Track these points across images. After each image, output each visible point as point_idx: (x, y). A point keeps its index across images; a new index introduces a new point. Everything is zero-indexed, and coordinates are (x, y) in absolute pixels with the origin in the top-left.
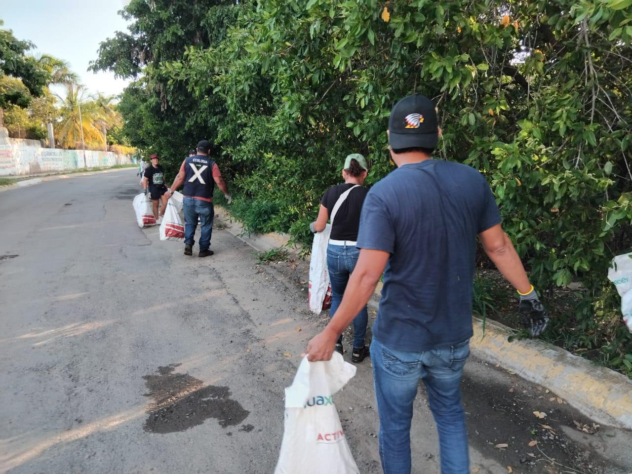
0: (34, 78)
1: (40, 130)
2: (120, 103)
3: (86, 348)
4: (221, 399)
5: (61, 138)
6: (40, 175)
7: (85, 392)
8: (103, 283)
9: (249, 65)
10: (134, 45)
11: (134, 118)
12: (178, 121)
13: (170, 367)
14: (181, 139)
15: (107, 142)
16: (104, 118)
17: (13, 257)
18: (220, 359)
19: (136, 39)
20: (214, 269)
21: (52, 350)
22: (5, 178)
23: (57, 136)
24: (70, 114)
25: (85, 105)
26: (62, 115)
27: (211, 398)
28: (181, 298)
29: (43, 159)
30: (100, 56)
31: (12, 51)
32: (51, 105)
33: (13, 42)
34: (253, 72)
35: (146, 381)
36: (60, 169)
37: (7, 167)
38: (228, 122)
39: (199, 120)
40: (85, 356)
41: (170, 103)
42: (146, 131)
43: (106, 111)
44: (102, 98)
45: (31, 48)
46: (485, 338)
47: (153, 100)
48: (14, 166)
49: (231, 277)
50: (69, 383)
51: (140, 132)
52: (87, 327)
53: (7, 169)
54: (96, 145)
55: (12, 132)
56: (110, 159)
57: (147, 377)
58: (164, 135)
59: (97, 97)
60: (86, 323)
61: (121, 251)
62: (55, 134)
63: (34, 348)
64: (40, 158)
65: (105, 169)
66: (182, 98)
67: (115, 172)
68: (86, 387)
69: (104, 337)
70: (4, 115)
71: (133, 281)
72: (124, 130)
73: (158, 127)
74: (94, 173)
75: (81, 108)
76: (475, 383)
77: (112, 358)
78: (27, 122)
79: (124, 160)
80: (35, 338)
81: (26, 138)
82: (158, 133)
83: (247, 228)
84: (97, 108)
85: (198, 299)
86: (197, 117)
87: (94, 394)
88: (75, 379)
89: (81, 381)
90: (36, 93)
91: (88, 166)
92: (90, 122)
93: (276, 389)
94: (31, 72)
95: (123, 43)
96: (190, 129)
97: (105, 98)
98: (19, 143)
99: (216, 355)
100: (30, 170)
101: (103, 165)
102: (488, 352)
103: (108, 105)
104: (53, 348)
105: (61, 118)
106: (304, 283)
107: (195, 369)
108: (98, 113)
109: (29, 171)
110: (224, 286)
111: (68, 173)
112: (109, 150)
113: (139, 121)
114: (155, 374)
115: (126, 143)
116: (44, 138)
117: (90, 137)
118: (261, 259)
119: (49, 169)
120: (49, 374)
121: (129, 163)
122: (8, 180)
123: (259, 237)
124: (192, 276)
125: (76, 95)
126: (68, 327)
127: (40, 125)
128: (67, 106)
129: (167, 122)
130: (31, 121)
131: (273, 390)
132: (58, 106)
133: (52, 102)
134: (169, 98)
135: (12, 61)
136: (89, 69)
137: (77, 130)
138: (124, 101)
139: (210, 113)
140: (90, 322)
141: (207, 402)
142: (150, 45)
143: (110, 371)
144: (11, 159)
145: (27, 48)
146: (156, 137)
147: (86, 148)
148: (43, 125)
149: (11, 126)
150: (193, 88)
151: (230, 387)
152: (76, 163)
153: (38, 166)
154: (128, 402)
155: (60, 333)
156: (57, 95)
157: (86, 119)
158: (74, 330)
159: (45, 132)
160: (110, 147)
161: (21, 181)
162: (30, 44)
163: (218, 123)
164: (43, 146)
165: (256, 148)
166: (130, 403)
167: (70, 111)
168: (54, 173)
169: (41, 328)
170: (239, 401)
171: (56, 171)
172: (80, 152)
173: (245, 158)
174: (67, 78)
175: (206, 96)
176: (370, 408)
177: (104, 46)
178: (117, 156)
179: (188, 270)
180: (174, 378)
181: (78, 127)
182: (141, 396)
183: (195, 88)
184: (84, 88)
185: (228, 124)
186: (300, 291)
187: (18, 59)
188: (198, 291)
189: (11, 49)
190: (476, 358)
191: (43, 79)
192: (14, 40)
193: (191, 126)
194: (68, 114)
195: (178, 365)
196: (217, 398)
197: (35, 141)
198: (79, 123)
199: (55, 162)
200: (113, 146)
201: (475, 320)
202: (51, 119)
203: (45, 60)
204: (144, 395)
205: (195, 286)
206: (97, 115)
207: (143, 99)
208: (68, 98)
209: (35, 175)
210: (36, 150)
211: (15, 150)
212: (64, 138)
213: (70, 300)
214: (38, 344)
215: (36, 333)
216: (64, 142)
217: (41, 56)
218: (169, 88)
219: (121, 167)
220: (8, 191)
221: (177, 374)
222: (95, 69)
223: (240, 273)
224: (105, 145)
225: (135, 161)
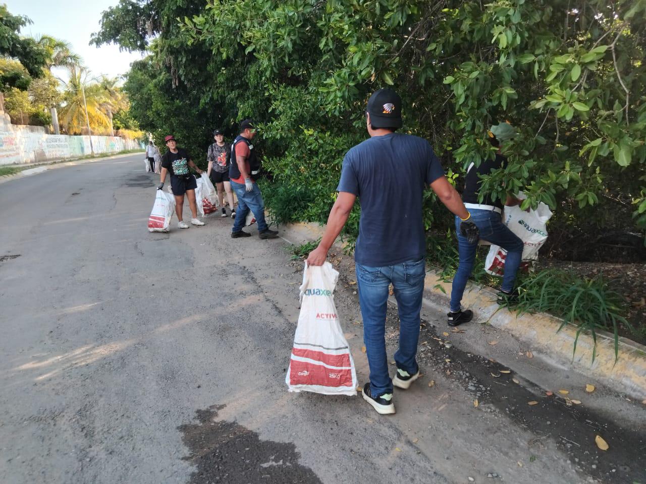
0: (32, 57)
1: (44, 115)
2: (126, 84)
3: (101, 382)
4: (288, 464)
5: (65, 124)
6: (46, 163)
7: (103, 455)
8: (118, 289)
9: (291, 14)
10: (140, 13)
11: (141, 99)
12: (190, 100)
13: (212, 410)
14: (195, 119)
15: (114, 127)
16: (109, 101)
17: (15, 257)
18: (275, 397)
19: (142, 7)
20: (245, 267)
21: (59, 387)
22: (9, 167)
23: (61, 122)
24: (74, 98)
25: (88, 88)
26: (66, 99)
27: (274, 464)
28: (212, 307)
29: (48, 146)
30: (102, 27)
31: (6, 27)
32: (54, 89)
33: (7, 17)
34: (296, 23)
35: (182, 434)
36: (66, 156)
37: (10, 155)
38: (248, 97)
39: (215, 97)
40: (101, 396)
41: (182, 79)
42: (156, 112)
43: (112, 94)
44: (106, 80)
45: (27, 24)
46: (619, 363)
47: (162, 77)
48: (18, 154)
49: (267, 277)
50: (81, 441)
51: (149, 113)
52: (102, 351)
53: (11, 157)
54: (102, 130)
55: (15, 119)
56: (117, 144)
57: (184, 428)
58: (175, 115)
59: (101, 80)
60: (101, 345)
61: (136, 247)
62: (59, 120)
63: (35, 384)
64: (45, 145)
65: (113, 155)
66: (195, 72)
67: (122, 158)
68: (103, 446)
69: (124, 365)
70: (5, 100)
71: (153, 285)
72: (131, 112)
73: (168, 107)
74: (101, 159)
75: (85, 92)
76: (623, 429)
77: (136, 397)
78: (29, 108)
79: (131, 144)
80: (38, 369)
81: (29, 124)
82: (169, 113)
83: (274, 218)
84: (102, 91)
85: (233, 307)
86: (213, 93)
87: (115, 458)
88: (89, 434)
89: (97, 437)
90: (35, 74)
91: (95, 152)
92: (95, 105)
93: (359, 446)
94: (28, 50)
95: (128, 11)
96: (204, 108)
97: (109, 80)
98: (22, 130)
99: (269, 390)
100: (35, 157)
101: (110, 151)
102: (624, 381)
103: (113, 88)
104: (60, 383)
105: (65, 102)
106: (353, 283)
107: (245, 413)
108: (103, 97)
109: (34, 159)
110: (259, 290)
111: (75, 160)
112: (116, 135)
113: (147, 102)
114: (193, 423)
115: (133, 127)
116: (49, 124)
117: (96, 122)
118: (297, 253)
119: (55, 156)
120: (55, 425)
121: (137, 147)
122: (12, 169)
123: (289, 228)
124: (221, 276)
125: (80, 78)
126: (78, 352)
127: (44, 110)
128: (71, 90)
129: (178, 101)
130: (34, 106)
131: (355, 449)
132: (62, 90)
133: (54, 86)
134: (181, 72)
135: (7, 37)
136: (91, 43)
137: (82, 115)
138: (130, 81)
139: (228, 87)
140: (105, 343)
141: (268, 470)
142: (157, 13)
143: (134, 418)
144: (14, 147)
145: (23, 24)
146: (167, 119)
147: (92, 134)
148: (46, 111)
149: (12, 112)
150: (218, 49)
151: (295, 443)
152: (82, 149)
153: (42, 154)
154: (161, 471)
155: (68, 360)
156: (59, 79)
157: (91, 103)
158: (86, 356)
159: (49, 118)
160: (117, 132)
161: (26, 169)
162: (26, 19)
163: (237, 98)
164: (47, 132)
165: (291, 124)
166: (164, 472)
167: (74, 95)
168: (60, 161)
169: (45, 354)
170: (312, 468)
171: (62, 158)
172: (86, 138)
173: (278, 136)
174: (69, 60)
175: (223, 68)
176: (497, 476)
177: (106, 15)
178: (124, 141)
179: (215, 270)
180: (219, 428)
181: (83, 112)
182: (177, 461)
183: (221, 50)
184: (87, 70)
185: (248, 99)
186: (352, 295)
187: (13, 36)
188: (231, 297)
189: (6, 25)
190: (610, 390)
191: (42, 58)
192: (8, 15)
193: (206, 104)
194: (71, 98)
195: (221, 407)
196: (281, 462)
197: (39, 127)
198: (83, 107)
199: (61, 149)
200: (120, 131)
201: (600, 337)
202: (54, 104)
203: (45, 41)
204: (182, 459)
205: (226, 291)
206: (101, 98)
207: (152, 74)
208: (71, 82)
209: (41, 163)
210: (40, 137)
211: (18, 137)
212: (69, 123)
213: (81, 313)
214: (41, 378)
215: (40, 361)
216: (69, 128)
217: (41, 37)
218: (182, 61)
219: (129, 152)
220: (12, 181)
221: (223, 421)
222: (98, 42)
223: (275, 273)
224: (111, 130)
225: (143, 145)
